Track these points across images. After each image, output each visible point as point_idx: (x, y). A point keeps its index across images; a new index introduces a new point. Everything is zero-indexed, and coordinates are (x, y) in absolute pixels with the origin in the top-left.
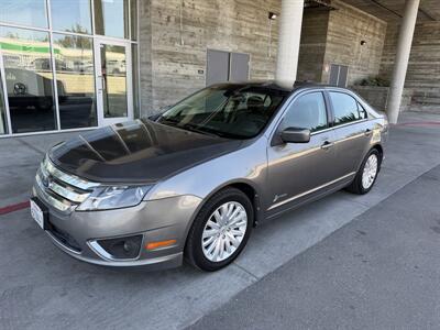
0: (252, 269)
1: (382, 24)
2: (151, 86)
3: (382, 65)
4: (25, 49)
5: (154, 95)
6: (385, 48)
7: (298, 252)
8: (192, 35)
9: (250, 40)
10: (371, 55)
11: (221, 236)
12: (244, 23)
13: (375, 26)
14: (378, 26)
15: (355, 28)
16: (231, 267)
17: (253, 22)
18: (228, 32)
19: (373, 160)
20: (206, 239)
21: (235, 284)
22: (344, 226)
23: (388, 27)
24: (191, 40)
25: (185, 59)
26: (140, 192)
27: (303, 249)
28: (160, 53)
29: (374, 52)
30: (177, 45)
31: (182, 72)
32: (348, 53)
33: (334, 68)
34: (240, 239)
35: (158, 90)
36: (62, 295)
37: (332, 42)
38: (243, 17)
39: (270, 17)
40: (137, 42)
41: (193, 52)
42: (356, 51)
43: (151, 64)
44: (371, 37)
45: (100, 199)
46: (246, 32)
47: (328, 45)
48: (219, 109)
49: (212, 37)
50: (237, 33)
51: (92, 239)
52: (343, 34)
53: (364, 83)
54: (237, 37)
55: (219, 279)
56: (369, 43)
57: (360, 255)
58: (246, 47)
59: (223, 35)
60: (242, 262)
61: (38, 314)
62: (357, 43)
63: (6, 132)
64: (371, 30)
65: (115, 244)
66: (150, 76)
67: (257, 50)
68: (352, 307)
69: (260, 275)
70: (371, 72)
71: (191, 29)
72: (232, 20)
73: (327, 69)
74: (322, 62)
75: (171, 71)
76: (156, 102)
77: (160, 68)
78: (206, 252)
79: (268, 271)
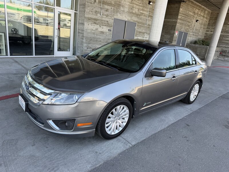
0: (130, 140)
1: (209, 12)
2: (83, 36)
3: (206, 34)
4: (18, 9)
5: (84, 41)
6: (209, 24)
7: (153, 133)
8: (107, 10)
9: (137, 15)
10: (201, 28)
11: (115, 122)
12: (135, 6)
13: (204, 13)
14: (206, 12)
15: (194, 13)
16: (119, 138)
17: (140, 6)
18: (126, 10)
19: (197, 86)
20: (107, 123)
21: (121, 147)
22: (179, 121)
23: (212, 13)
24: (106, 13)
25: (102, 23)
26: (76, 97)
27: (156, 132)
28: (89, 19)
29: (203, 26)
30: (99, 15)
31: (100, 29)
32: (189, 26)
33: (180, 33)
34: (125, 124)
35: (87, 38)
36: (32, 146)
37: (181, 19)
38: (135, 2)
39: (149, 4)
40: (78, 12)
41: (107, 19)
42: (193, 25)
43: (84, 24)
44: (202, 18)
45: (55, 99)
46: (135, 10)
47: (179, 21)
48: (119, 53)
49: (117, 12)
50: (131, 11)
51: (50, 119)
52: (187, 15)
53: (195, 42)
54: (131, 13)
55: (112, 144)
56: (200, 21)
57: (186, 137)
58: (135, 19)
59: (123, 11)
60: (125, 135)
61: (20, 154)
62: (194, 21)
63: (7, 55)
64: (202, 14)
65: (61, 123)
66: (83, 30)
67: (140, 21)
68: (179, 165)
69: (133, 143)
70: (200, 37)
71: (106, 7)
72: (129, 3)
73: (176, 34)
74: (174, 30)
75: (94, 29)
76: (85, 45)
77: (89, 27)
78: (107, 130)
79: (137, 141)
